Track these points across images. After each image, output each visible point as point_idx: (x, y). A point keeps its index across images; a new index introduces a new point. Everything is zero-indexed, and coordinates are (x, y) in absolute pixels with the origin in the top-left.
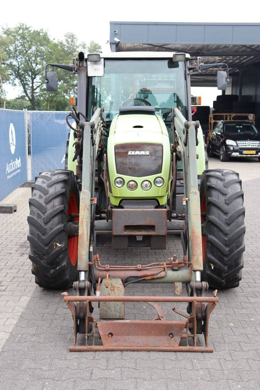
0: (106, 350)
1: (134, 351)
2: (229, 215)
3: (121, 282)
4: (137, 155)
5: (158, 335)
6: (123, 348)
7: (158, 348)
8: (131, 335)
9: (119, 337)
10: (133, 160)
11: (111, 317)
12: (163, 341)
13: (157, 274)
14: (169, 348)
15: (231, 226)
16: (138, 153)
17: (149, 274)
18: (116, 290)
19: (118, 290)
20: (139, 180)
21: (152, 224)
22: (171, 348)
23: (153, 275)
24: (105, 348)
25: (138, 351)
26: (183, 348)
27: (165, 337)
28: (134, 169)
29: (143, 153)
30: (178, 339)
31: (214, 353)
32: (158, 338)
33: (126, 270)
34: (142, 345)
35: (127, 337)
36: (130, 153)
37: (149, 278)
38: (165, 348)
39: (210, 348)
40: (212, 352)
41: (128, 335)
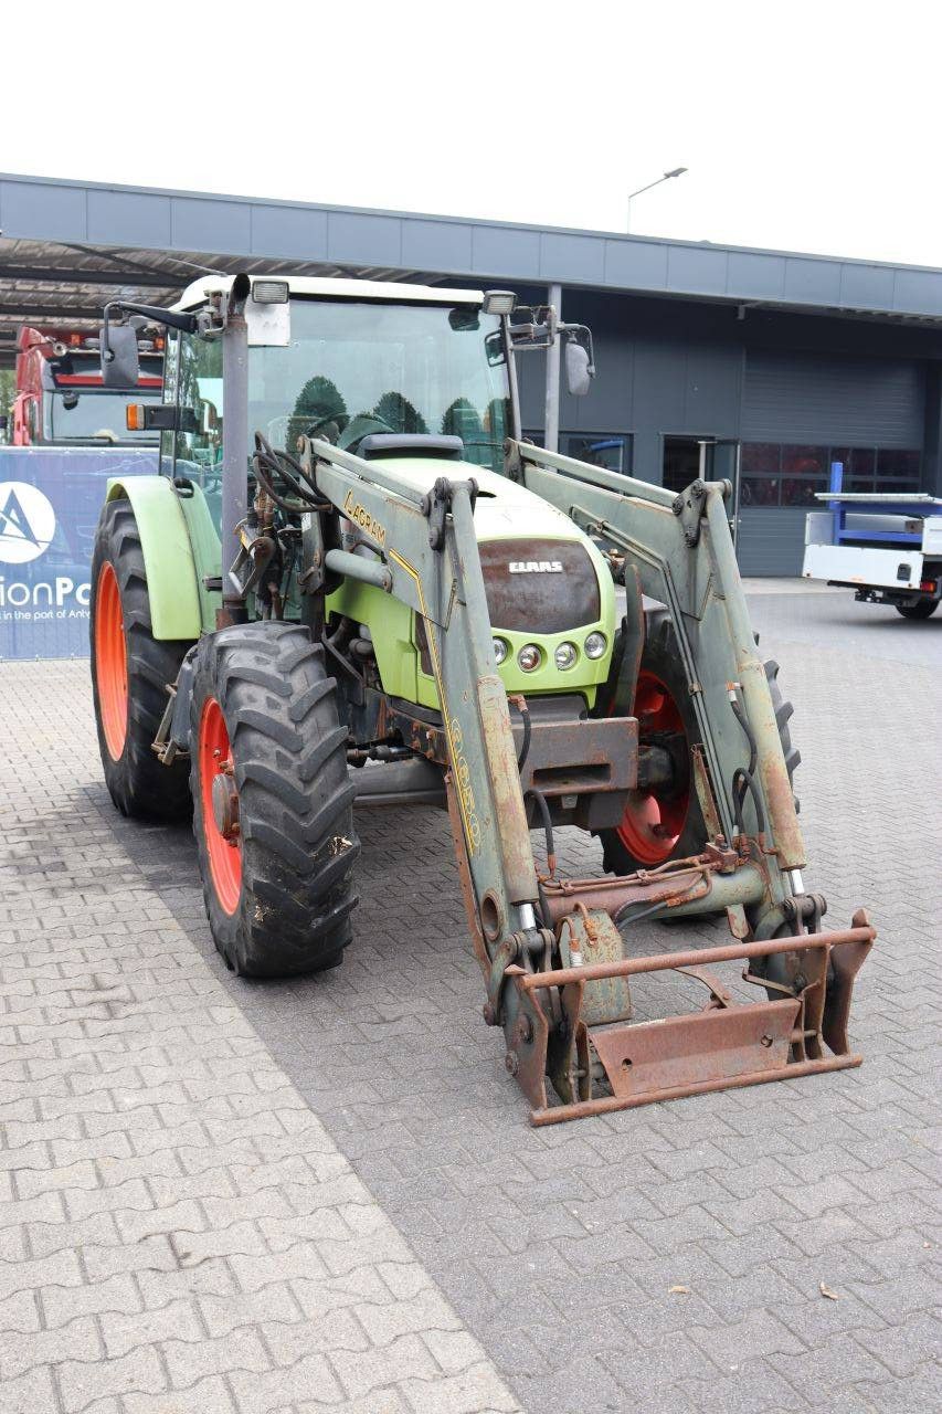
0: (625, 1107)
1: (688, 1095)
3: (609, 922)
4: (533, 573)
5: (736, 1045)
6: (663, 1093)
7: (744, 1078)
8: (672, 1058)
9: (648, 1067)
10: (528, 588)
11: (598, 1020)
12: (751, 1059)
13: (690, 889)
14: (767, 1074)
16: (532, 566)
17: (675, 891)
18: (600, 942)
19: (607, 944)
20: (550, 642)
21: (604, 760)
22: (772, 1073)
23: (683, 893)
24: (623, 1101)
25: (696, 1094)
26: (798, 1067)
27: (754, 1047)
28: (534, 612)
29: (544, 566)
30: (783, 1047)
31: (864, 1065)
32: (736, 1052)
33: (615, 888)
34: (706, 1078)
35: (665, 1064)
36: (513, 567)
37: (674, 901)
38: (759, 1075)
39: (852, 1056)
40: (857, 1065)
41: (668, 1056)
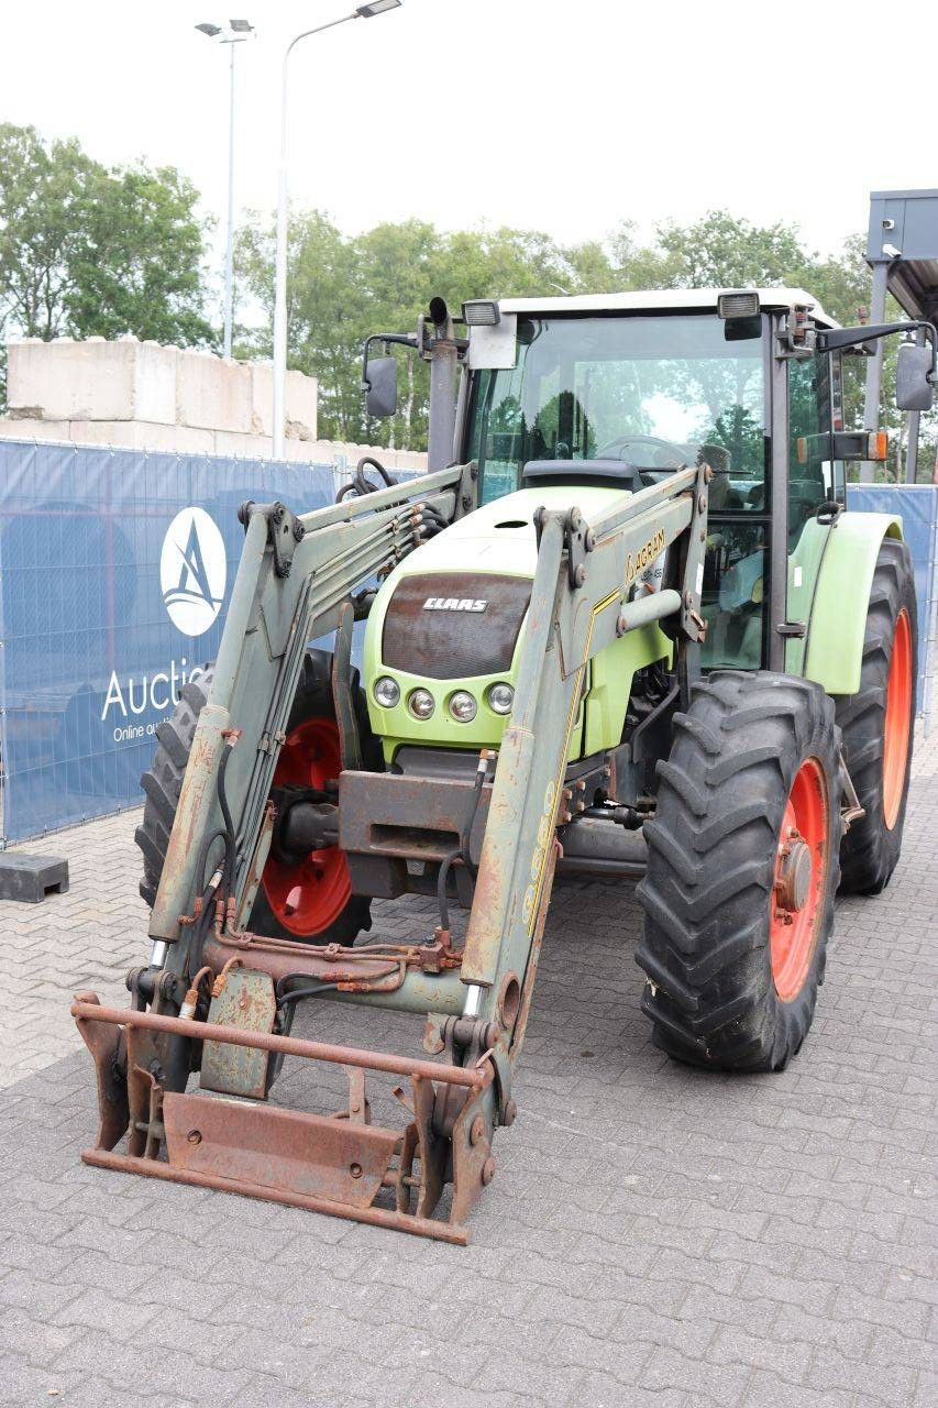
0: (175, 1180)
1: (247, 1195)
2: (707, 824)
3: (270, 988)
4: (449, 611)
5: (322, 1161)
6: (218, 1181)
7: (312, 1201)
8: (248, 1148)
9: (216, 1148)
10: (436, 626)
11: (229, 1088)
12: (330, 1183)
13: (371, 980)
14: (340, 1207)
15: (710, 860)
16: (452, 604)
17: (351, 975)
18: (253, 1008)
19: (258, 1011)
20: (439, 688)
21: (451, 826)
22: (348, 1209)
23: (362, 979)
24: (173, 1172)
25: (257, 1197)
26: (383, 1214)
27: (339, 1172)
29: (467, 604)
30: (372, 1185)
31: (471, 1248)
32: (320, 1170)
33: (294, 954)
34: (272, 1184)
35: (237, 1152)
36: (428, 605)
37: (346, 987)
38: (331, 1205)
39: (455, 1230)
40: (461, 1243)
41: (242, 1144)
